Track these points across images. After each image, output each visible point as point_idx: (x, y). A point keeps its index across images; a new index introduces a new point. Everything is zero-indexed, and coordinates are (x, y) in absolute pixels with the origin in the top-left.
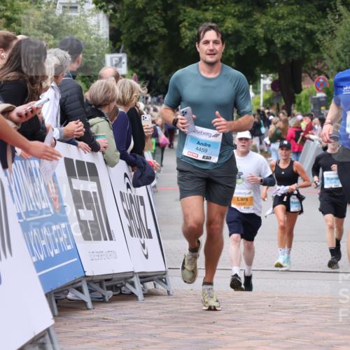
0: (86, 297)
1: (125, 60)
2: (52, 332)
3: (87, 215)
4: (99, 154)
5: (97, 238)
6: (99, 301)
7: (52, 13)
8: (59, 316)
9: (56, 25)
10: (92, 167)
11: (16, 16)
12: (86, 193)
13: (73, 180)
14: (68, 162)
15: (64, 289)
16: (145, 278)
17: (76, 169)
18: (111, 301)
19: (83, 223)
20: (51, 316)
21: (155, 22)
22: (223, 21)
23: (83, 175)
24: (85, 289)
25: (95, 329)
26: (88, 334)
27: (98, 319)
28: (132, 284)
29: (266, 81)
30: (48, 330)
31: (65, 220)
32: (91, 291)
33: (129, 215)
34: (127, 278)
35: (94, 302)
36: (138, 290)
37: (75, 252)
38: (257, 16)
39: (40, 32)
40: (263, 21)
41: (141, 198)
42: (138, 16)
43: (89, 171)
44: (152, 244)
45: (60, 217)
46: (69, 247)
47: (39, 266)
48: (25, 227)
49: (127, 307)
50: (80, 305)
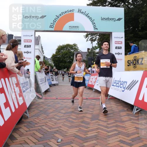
1: (55, 67)
3: (52, 79)
6: (53, 86)
9: (50, 65)
14: (51, 75)
16: (57, 84)
17: (51, 76)
21: (58, 64)
25: (53, 88)
29: (66, 69)
34: (55, 84)
36: (56, 85)
37: (51, 82)
41: (56, 78)
43: (52, 76)
44: (57, 82)
45: (50, 79)
47: (48, 83)
48: (47, 80)
50: (51, 86)
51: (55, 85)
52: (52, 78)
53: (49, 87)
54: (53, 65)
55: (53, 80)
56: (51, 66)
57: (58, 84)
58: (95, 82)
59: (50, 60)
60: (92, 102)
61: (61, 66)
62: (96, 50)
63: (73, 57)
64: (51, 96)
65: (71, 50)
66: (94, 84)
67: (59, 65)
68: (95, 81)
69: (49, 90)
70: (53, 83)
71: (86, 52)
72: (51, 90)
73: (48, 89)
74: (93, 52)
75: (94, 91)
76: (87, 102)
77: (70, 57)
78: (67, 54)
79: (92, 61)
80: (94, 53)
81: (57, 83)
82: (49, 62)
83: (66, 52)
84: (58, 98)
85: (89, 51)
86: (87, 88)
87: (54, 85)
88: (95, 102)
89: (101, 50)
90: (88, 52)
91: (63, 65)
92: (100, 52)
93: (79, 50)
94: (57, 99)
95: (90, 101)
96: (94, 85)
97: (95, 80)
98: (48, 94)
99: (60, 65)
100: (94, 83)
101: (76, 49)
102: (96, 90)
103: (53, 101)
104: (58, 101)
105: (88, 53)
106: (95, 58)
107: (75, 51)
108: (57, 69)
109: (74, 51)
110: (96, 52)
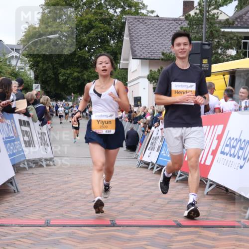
0: (26, 166)
1: (40, 86)
2: (15, 178)
3: (26, 138)
4: (30, 118)
5: (30, 146)
6: (30, 168)
7: (15, 70)
8: (17, 172)
9: (16, 74)
10: (28, 122)
11: (2, 71)
12: (26, 132)
13: (22, 127)
14: (20, 121)
15: (19, 163)
16: (46, 160)
17: (22, 123)
18: (35, 168)
19: (25, 142)
20: (14, 172)
21: (50, 73)
22: (73, 74)
23: (25, 125)
24: (26, 163)
25: (29, 177)
26: (27, 179)
27: (30, 174)
28: (42, 162)
30: (13, 177)
31: (19, 140)
32: (28, 164)
33: (41, 138)
34: (40, 160)
35: (29, 168)
36: (44, 164)
37: (23, 151)
38: (85, 72)
39: (11, 76)
40: (87, 74)
41: (45, 133)
42: (44, 71)
43: (27, 124)
44: (49, 148)
46: (20, 149)
47: (10, 156)
48: (5, 143)
49: (40, 170)
50: (24, 169)
51: (41, 166)
52: (25, 133)
53: (11, 173)
54: (31, 74)
55: (29, 144)
56: (21, 82)
57: (51, 160)
58: (214, 153)
59: (14, 54)
60: (200, 241)
61: (66, 80)
62: (221, 8)
63: (121, 41)
64: (19, 214)
65: (111, 11)
66: (208, 163)
67: (56, 75)
68: (213, 148)
69: (13, 188)
70: (31, 153)
71: (175, 20)
72: (20, 187)
73: (10, 181)
74: (208, 19)
75: (207, 190)
76: (179, 238)
77: (105, 42)
78: (93, 27)
79: (205, 61)
80: (212, 20)
81: (50, 156)
82: (14, 62)
83: (89, 16)
84: (52, 222)
85: (192, 13)
86: (178, 178)
87: (37, 163)
88: (214, 239)
89: (243, 11)
90: (187, 17)
91: (76, 74)
92: (241, 17)
93: (144, 11)
94: (47, 225)
95: (190, 237)
96: (209, 167)
97: (215, 142)
98: (11, 202)
99: (61, 78)
100: (210, 157)
101: (130, 6)
102: (219, 186)
103: (29, 235)
104: (50, 235)
105: (185, 25)
106: (217, 48)
107: (129, 13)
108: (47, 93)
109: (123, 12)
110: (222, 17)
